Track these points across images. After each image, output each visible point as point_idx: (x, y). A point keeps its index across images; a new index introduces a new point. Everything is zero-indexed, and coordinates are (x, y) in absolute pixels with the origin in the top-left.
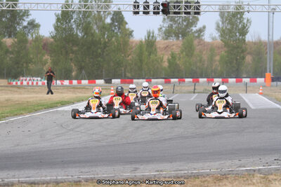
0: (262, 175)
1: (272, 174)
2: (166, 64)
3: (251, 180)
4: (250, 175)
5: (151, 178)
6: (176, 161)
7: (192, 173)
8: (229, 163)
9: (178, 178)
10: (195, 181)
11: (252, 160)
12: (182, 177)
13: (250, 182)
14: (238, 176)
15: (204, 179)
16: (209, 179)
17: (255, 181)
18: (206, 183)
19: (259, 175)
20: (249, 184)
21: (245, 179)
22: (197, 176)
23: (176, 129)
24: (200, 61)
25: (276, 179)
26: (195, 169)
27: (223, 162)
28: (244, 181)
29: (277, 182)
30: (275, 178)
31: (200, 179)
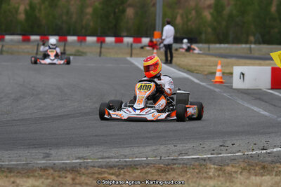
0: (216, 167)
1: (228, 165)
2: (22, 17)
3: (206, 173)
4: (201, 165)
5: (75, 167)
6: (92, 145)
7: (125, 161)
8: (162, 149)
9: (111, 167)
10: (134, 173)
11: (190, 145)
12: (115, 166)
13: (205, 175)
14: (186, 166)
15: (144, 170)
16: (150, 170)
17: (211, 174)
18: (149, 175)
19: (212, 166)
20: (205, 178)
21: (197, 171)
22: (133, 166)
23: (68, 103)
24: (68, 13)
25: (236, 172)
26: (125, 156)
27: (154, 148)
28: (197, 173)
29: (239, 176)
30: (234, 170)
31: (139, 170)
